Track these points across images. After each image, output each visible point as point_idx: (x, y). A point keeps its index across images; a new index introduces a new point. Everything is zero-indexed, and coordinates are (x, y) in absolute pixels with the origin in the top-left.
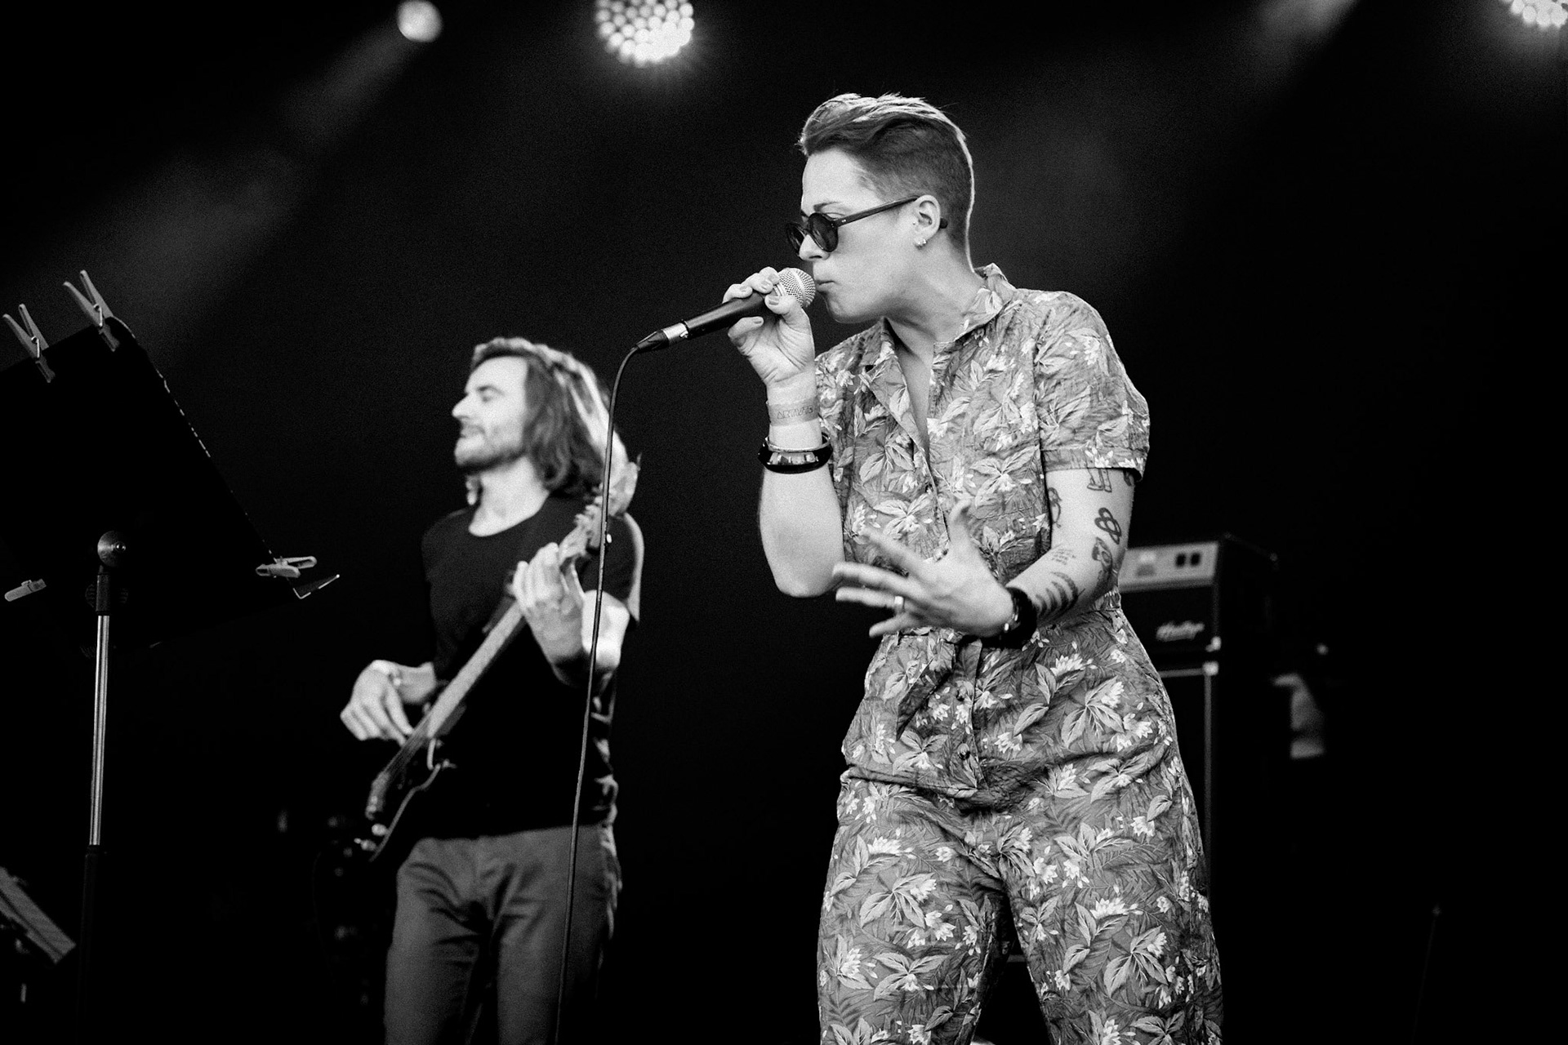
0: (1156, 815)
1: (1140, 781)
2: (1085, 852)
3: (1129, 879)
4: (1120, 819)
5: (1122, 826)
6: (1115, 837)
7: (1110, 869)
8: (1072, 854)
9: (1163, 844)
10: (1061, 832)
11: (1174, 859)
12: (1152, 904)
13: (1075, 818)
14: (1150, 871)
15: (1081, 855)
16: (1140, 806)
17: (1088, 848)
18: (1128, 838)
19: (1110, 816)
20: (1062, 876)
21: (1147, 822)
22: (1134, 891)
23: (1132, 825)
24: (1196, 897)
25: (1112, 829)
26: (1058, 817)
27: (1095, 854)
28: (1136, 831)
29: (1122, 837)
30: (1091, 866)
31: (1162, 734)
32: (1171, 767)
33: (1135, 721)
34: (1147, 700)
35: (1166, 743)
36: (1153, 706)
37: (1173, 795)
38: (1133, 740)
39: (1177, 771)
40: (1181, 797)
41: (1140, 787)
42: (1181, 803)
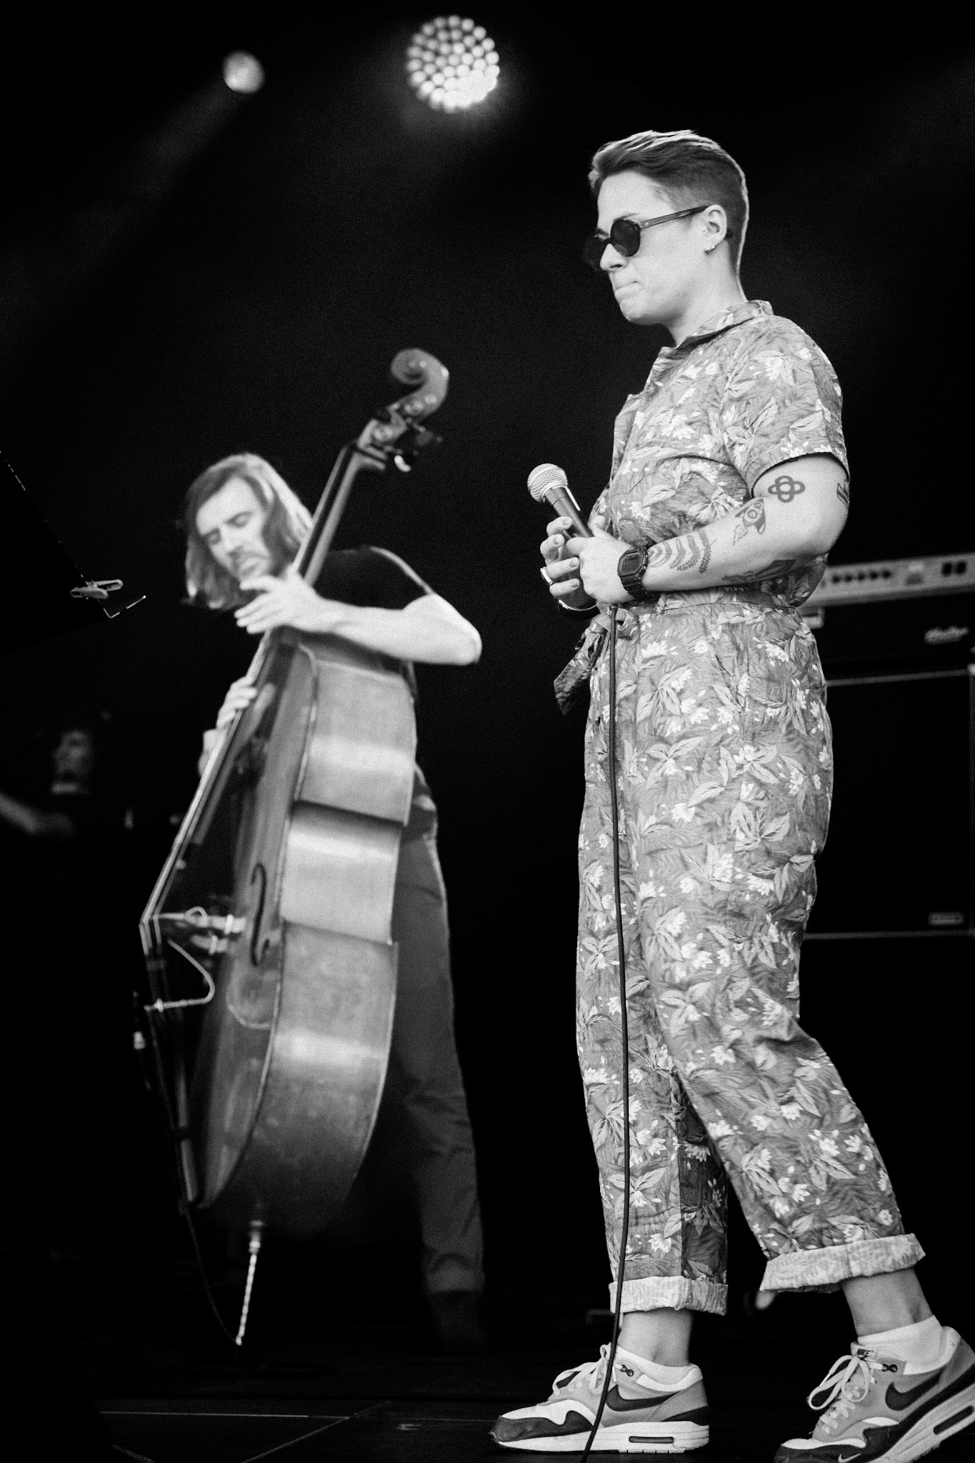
0: (699, 801)
1: (688, 768)
4: (664, 805)
5: (664, 812)
21: (688, 808)
23: (672, 811)
31: (724, 722)
32: (738, 755)
33: (695, 706)
34: (712, 688)
35: (730, 731)
36: (717, 695)
37: (728, 782)
38: (684, 725)
39: (745, 759)
40: (741, 783)
41: (688, 775)
42: (740, 789)
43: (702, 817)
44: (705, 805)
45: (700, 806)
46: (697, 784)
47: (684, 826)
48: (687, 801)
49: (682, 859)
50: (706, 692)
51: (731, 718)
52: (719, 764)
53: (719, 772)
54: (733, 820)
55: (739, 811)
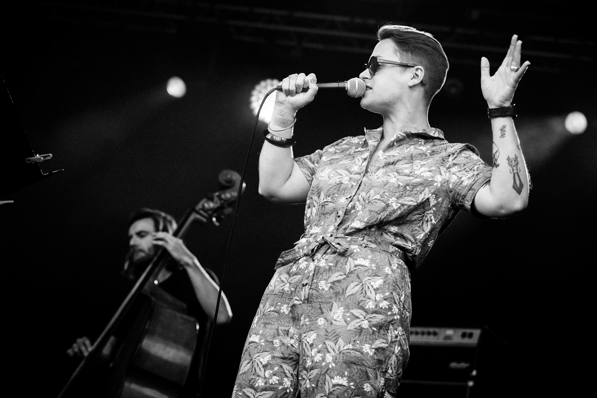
0: (376, 347)
1: (375, 329)
2: (337, 352)
3: (353, 371)
4: (358, 342)
5: (358, 346)
6: (353, 349)
7: (345, 363)
8: (331, 350)
9: (375, 361)
10: (329, 339)
11: (378, 370)
12: (361, 385)
13: (337, 335)
14: (365, 370)
15: (335, 352)
16: (370, 340)
17: (339, 350)
18: (359, 352)
19: (354, 339)
20: (324, 359)
21: (371, 348)
22: (354, 377)
23: (363, 347)
24: (384, 392)
25: (353, 345)
26: (331, 332)
27: (341, 354)
28: (364, 350)
29: (356, 350)
30: (338, 359)
31: (394, 312)
32: (396, 330)
33: (383, 299)
34: (392, 293)
35: (396, 317)
36: (394, 298)
37: (390, 342)
38: (376, 306)
39: (398, 333)
40: (395, 345)
41: (374, 332)
42: (395, 348)
43: (377, 355)
44: (380, 350)
45: (377, 349)
46: (377, 338)
47: (369, 356)
48: (371, 344)
49: (366, 372)
50: (389, 294)
51: (398, 311)
52: (388, 333)
53: (387, 336)
54: (390, 362)
55: (394, 358)
